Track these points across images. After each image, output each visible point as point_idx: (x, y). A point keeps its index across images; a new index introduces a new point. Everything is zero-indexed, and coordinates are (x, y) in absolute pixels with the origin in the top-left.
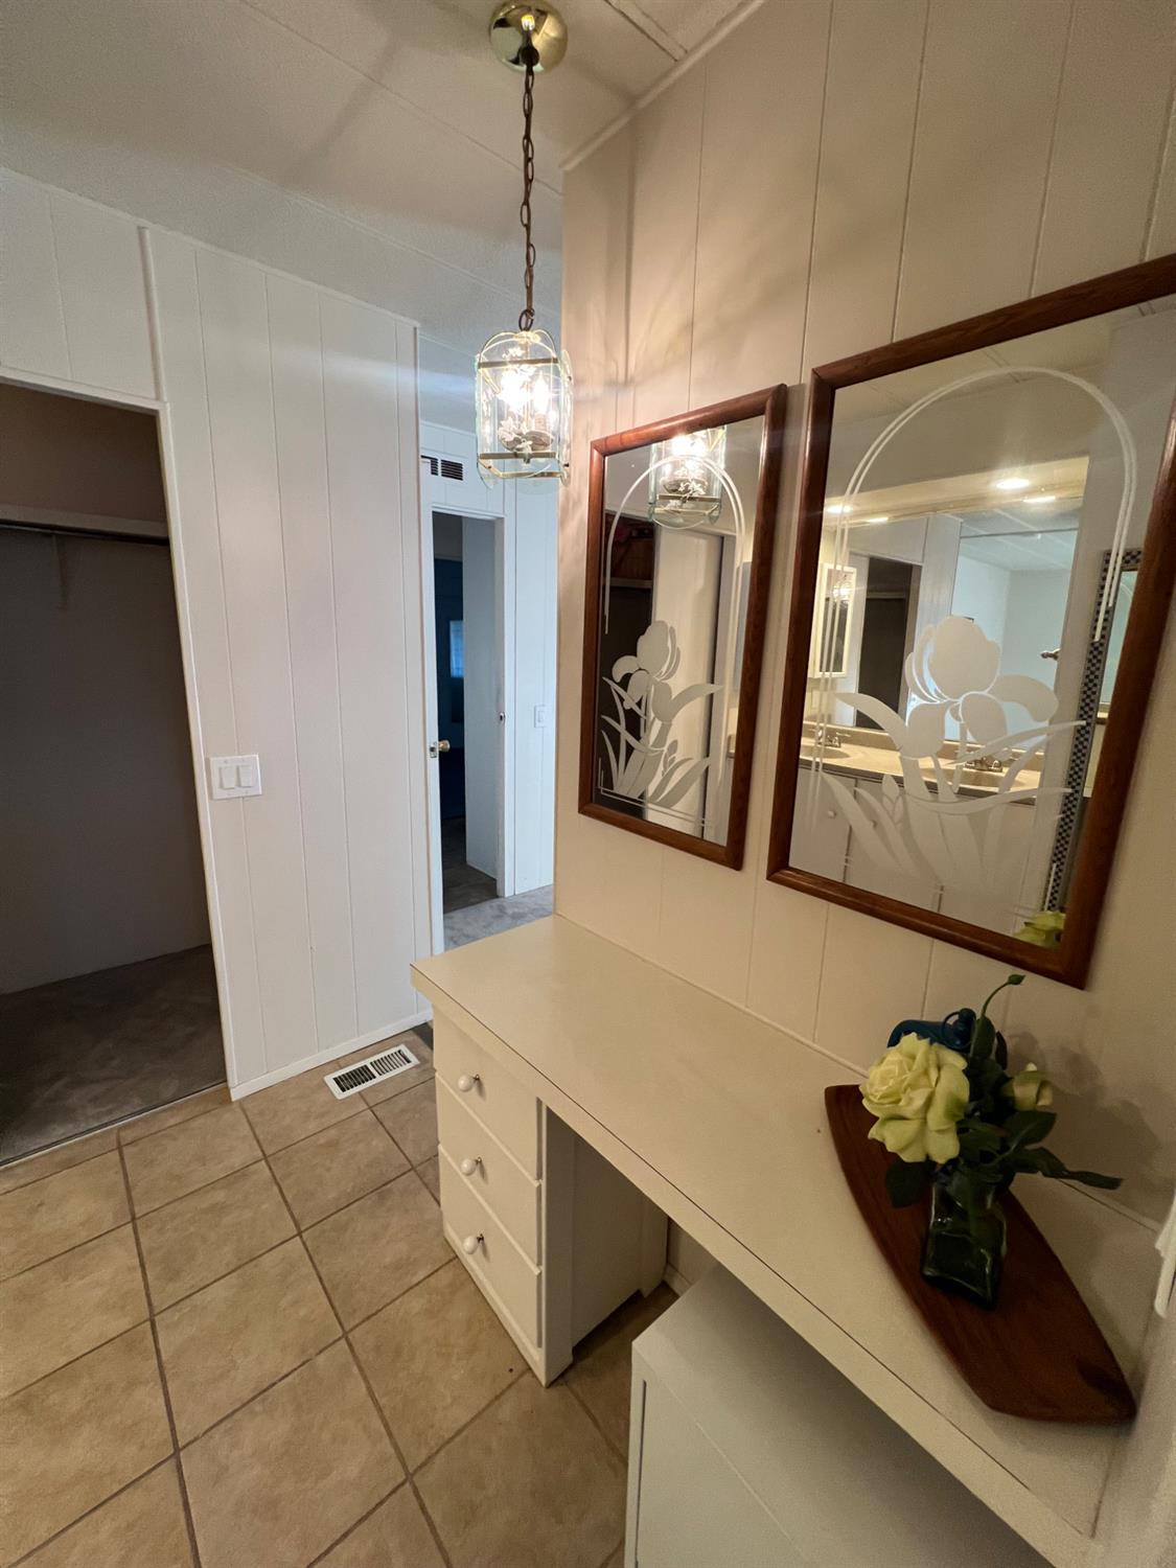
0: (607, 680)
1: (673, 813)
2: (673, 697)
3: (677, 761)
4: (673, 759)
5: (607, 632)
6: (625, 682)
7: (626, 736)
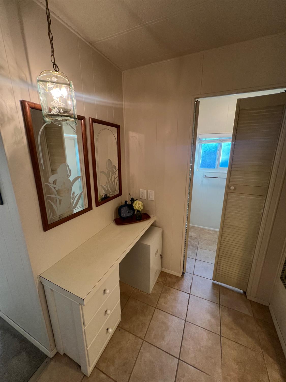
0: (48, 184)
1: (77, 208)
2: (71, 182)
3: (75, 196)
4: (74, 196)
5: (44, 169)
6: (55, 182)
7: (58, 197)
